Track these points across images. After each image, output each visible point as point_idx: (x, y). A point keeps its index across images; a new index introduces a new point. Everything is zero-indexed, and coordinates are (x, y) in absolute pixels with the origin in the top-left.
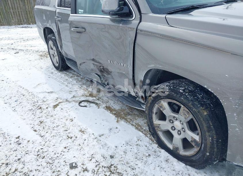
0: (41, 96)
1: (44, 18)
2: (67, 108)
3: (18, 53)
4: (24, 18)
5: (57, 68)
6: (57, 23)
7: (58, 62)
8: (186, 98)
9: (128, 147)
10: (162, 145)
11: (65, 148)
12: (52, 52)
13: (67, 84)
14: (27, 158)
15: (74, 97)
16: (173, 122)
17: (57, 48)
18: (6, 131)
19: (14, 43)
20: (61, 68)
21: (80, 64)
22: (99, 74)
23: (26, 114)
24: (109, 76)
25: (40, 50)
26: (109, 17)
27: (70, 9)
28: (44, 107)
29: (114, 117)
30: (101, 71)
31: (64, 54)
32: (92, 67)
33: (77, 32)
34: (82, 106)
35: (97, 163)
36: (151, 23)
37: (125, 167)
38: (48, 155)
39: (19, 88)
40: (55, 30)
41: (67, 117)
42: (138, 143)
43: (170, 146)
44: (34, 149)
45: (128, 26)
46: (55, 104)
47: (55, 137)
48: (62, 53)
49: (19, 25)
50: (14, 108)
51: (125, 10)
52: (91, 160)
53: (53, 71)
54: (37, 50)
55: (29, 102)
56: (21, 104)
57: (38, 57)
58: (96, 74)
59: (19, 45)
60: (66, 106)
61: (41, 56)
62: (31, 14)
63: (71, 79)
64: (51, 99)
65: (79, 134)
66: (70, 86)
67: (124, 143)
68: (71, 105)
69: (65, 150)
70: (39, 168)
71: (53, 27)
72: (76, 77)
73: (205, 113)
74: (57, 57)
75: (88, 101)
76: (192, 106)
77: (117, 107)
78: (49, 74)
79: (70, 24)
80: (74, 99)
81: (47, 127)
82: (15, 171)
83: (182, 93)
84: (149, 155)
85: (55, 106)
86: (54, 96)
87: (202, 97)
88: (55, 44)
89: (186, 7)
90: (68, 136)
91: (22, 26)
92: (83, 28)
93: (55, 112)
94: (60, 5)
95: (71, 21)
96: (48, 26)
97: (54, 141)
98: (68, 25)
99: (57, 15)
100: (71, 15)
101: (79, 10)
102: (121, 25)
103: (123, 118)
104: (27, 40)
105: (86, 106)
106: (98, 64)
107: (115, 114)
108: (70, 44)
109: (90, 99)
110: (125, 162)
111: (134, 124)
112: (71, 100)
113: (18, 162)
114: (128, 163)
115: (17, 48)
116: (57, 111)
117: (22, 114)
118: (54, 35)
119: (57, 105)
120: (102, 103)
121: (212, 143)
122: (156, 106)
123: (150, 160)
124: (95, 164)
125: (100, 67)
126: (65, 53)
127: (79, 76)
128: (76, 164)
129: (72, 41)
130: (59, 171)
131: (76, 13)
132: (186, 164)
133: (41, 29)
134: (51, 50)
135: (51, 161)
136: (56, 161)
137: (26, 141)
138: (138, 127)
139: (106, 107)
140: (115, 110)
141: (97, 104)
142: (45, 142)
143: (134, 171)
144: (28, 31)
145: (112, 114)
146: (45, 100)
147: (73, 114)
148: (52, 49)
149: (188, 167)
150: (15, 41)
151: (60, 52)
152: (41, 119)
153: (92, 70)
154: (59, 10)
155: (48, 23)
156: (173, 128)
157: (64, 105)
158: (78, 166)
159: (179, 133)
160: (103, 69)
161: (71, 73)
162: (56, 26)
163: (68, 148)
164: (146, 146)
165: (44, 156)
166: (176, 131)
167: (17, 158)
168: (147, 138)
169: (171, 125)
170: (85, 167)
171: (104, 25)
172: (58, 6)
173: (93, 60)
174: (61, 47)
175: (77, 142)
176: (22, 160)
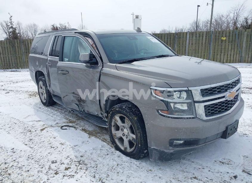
0: (31, 123)
1: (37, 64)
2: (51, 131)
3: (9, 93)
4: (13, 62)
5: (44, 104)
6: (48, 68)
7: (46, 99)
8: (126, 111)
9: (95, 151)
10: (117, 148)
11: (49, 153)
12: (41, 90)
13: (52, 115)
14: (20, 160)
15: (57, 123)
16: (123, 131)
17: (46, 87)
18: (3, 146)
19: (4, 85)
20: (48, 103)
21: (64, 97)
22: (78, 103)
23: (19, 135)
24: (85, 104)
25: (29, 91)
26: (84, 64)
27: (58, 58)
28: (33, 130)
29: (87, 134)
30: (79, 101)
31: (51, 91)
32: (72, 98)
33: (63, 74)
34: (63, 129)
35: (71, 160)
36: (109, 69)
37: (90, 161)
38: (37, 157)
39: (12, 119)
40: (45, 73)
41: (51, 136)
42: (102, 148)
43: (122, 148)
44: (25, 155)
45: (95, 70)
46: (42, 128)
47: (41, 148)
48: (50, 91)
49: (8, 69)
50: (8, 132)
51: (94, 61)
52: (67, 158)
53: (41, 106)
54: (26, 90)
55: (20, 128)
56: (13, 129)
57: (28, 96)
58: (76, 104)
59: (9, 86)
60: (51, 129)
61: (30, 95)
62: (21, 59)
63: (56, 112)
64: (39, 125)
65: (59, 146)
66: (55, 116)
67: (92, 149)
68: (55, 128)
69: (48, 154)
70: (29, 164)
71: (44, 71)
72: (60, 110)
73: (136, 119)
74: (45, 95)
75: (68, 126)
76: (129, 116)
77: (90, 129)
78: (37, 109)
79: (58, 68)
80: (57, 125)
81: (35, 142)
82: (12, 166)
83: (124, 109)
84: (108, 154)
85: (42, 130)
86: (42, 123)
87: (135, 110)
88: (45, 84)
89: (130, 59)
90: (51, 147)
91: (10, 70)
92: (67, 71)
93: (42, 134)
94: (51, 54)
95: (59, 66)
96: (40, 69)
97: (41, 150)
98: (56, 69)
99: (48, 62)
100: (59, 62)
101: (65, 59)
102: (91, 69)
103: (94, 135)
104: (17, 82)
105: (66, 129)
106: (77, 96)
107: (88, 133)
108: (57, 84)
109: (70, 124)
110: (90, 158)
111: (101, 138)
112: (55, 126)
113: (14, 161)
114: (92, 159)
115: (8, 89)
116: (44, 133)
117: (15, 135)
118: (44, 77)
119: (44, 129)
120: (79, 127)
121: (141, 137)
122: (113, 120)
123: (107, 156)
124: (69, 161)
125: (78, 98)
126: (53, 91)
127: (63, 110)
128: (56, 161)
129: (59, 82)
130: (44, 165)
131: (62, 61)
132: (131, 158)
133: (33, 72)
134: (40, 89)
135: (38, 160)
136: (42, 160)
137: (19, 151)
138: (104, 140)
139: (82, 129)
140: (89, 131)
141: (75, 127)
142: (33, 151)
143: (96, 162)
144: (17, 75)
145: (86, 133)
146: (34, 126)
147: (56, 134)
148: (42, 88)
149: (132, 159)
150: (5, 83)
151: (48, 90)
152: (30, 138)
153: (72, 101)
154: (50, 58)
155: (40, 67)
156: (124, 135)
157: (49, 129)
158: (58, 162)
159: (127, 137)
160: (80, 99)
161: (56, 107)
162: (47, 69)
163: (51, 153)
164: (107, 150)
165: (33, 158)
166: (125, 136)
167: (13, 160)
168: (108, 146)
169: (122, 133)
170: (62, 162)
171: (81, 69)
172: (49, 56)
173: (74, 93)
174: (50, 86)
175: (57, 150)
176: (17, 161)
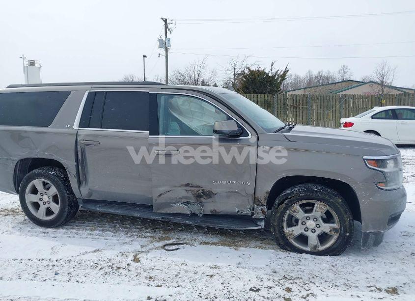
2: (155, 257)
16: (305, 224)
20: (65, 220)
21: (160, 196)
22: (193, 200)
24: (209, 200)
29: (226, 247)
30: (198, 196)
58: (184, 203)
73: (340, 201)
83: (317, 191)
105: (178, 249)
106: (196, 188)
107: (223, 245)
122: (288, 213)
125: (198, 191)
134: (29, 196)
139: (202, 243)
141: (186, 244)
145: (220, 246)
148: (35, 193)
153: (182, 198)
156: (306, 229)
159: (313, 231)
160: (202, 192)
166: (310, 231)
169: (304, 227)
173: (188, 185)
